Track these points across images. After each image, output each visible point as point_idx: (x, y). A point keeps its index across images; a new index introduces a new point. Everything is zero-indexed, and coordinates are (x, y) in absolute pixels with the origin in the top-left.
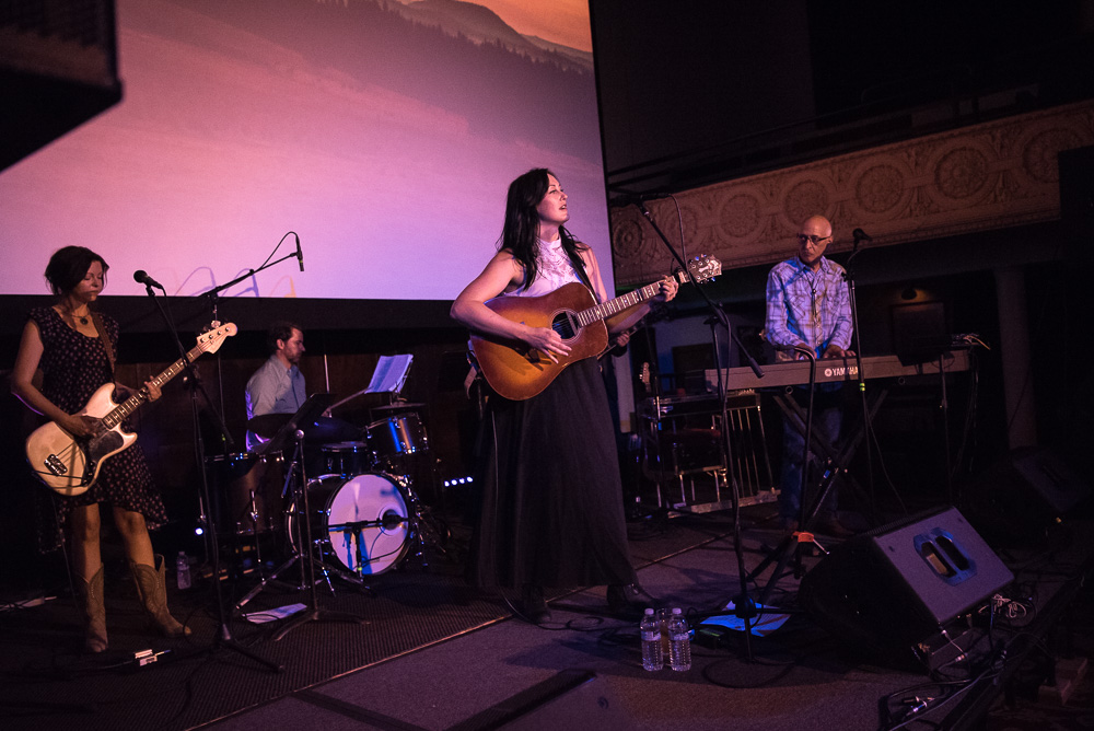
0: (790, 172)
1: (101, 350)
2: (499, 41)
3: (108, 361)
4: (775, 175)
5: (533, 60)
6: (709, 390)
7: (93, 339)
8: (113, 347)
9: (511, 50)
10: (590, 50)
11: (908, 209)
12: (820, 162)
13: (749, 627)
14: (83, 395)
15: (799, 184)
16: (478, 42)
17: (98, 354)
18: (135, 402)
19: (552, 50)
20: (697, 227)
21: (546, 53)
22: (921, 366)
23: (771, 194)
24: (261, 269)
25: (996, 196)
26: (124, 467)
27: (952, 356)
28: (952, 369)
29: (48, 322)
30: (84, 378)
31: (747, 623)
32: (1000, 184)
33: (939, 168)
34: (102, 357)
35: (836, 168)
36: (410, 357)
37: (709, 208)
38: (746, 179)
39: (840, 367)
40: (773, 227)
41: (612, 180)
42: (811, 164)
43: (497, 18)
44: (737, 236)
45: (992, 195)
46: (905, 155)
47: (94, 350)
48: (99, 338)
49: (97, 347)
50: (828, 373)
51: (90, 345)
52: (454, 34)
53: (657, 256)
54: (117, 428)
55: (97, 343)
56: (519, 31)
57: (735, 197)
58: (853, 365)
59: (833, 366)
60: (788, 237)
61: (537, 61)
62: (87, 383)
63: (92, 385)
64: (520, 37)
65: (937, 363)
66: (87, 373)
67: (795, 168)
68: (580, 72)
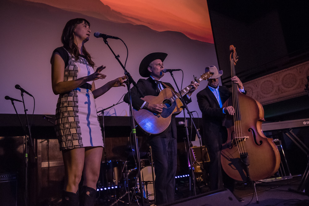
12: (292, 67)
15: (286, 75)
20: (253, 92)
23: (277, 79)
24: (117, 104)
35: (298, 68)
37: (256, 86)
38: (268, 75)
40: (279, 90)
41: (223, 81)
42: (289, 68)
44: (267, 94)
57: (265, 82)
59: (306, 121)
60: (285, 92)
67: (284, 70)
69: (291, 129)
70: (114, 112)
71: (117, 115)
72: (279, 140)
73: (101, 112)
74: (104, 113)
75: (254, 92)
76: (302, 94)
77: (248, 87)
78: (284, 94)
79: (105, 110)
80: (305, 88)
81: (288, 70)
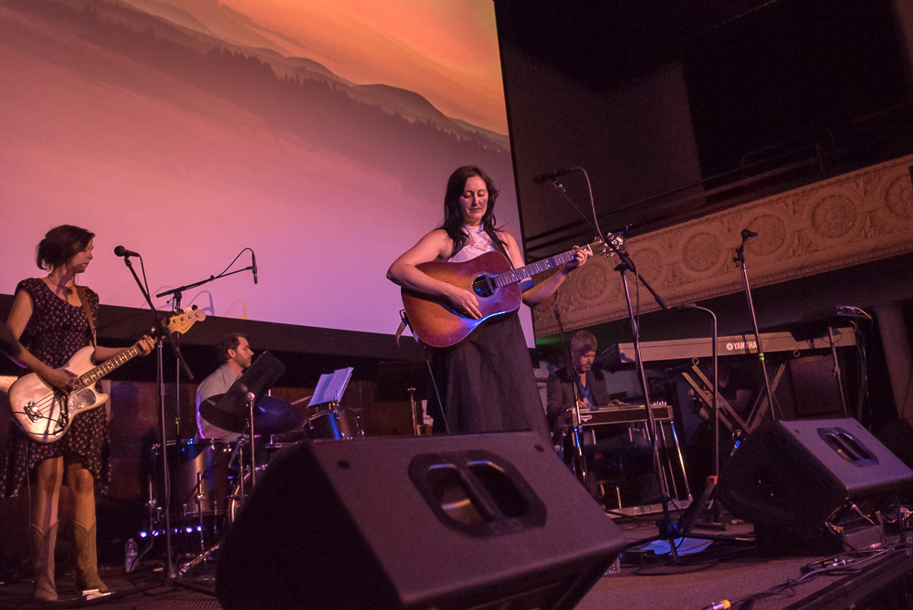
0: (684, 227)
1: (84, 318)
2: (429, 120)
3: (89, 326)
4: (671, 231)
5: (458, 138)
6: (623, 361)
7: (77, 308)
8: (94, 316)
9: (439, 129)
10: (507, 134)
11: (791, 250)
12: (711, 216)
13: (674, 548)
14: (67, 353)
15: (694, 236)
16: (411, 120)
17: (81, 321)
18: (110, 365)
19: (474, 131)
20: (605, 280)
21: (470, 133)
22: (812, 341)
23: (670, 247)
24: (220, 276)
25: (866, 233)
26: (93, 424)
27: (839, 333)
28: (842, 344)
29: (39, 291)
30: (68, 340)
31: (673, 544)
32: (868, 223)
33: (814, 213)
34: (84, 324)
35: (725, 220)
36: (351, 369)
38: (647, 235)
39: (740, 341)
40: (674, 276)
41: (529, 245)
42: (703, 219)
43: (428, 102)
45: (863, 232)
46: (783, 204)
47: (78, 317)
48: (82, 307)
49: (80, 314)
50: (730, 347)
51: (75, 312)
52: (392, 113)
53: (571, 308)
54: (91, 387)
55: (80, 312)
56: (446, 114)
58: (751, 340)
59: (734, 341)
60: (689, 282)
61: (462, 139)
62: (71, 344)
63: (75, 346)
64: (447, 119)
65: (826, 339)
66: (71, 337)
68: (499, 151)
69: (696, 361)
70: (209, 306)
71: (216, 315)
72: (668, 404)
73: (173, 295)
74: (181, 297)
75: (608, 278)
76: (732, 288)
77: (595, 264)
78: (688, 287)
79: (184, 288)
80: (736, 255)
81: (699, 223)
